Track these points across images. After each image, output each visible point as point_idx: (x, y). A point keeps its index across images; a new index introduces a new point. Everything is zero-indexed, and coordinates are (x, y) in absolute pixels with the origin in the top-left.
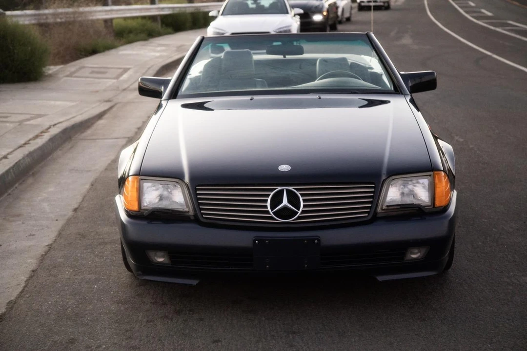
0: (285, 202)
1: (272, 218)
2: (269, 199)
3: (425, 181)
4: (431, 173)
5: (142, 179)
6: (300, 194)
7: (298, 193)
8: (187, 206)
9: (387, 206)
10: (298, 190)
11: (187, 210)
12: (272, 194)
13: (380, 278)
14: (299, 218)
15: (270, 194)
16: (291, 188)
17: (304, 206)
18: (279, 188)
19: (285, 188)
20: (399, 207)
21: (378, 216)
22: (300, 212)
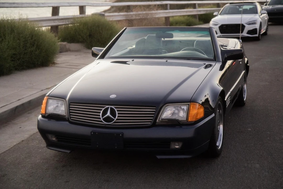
0: (108, 114)
1: (101, 121)
2: (102, 112)
3: (185, 108)
4: (189, 103)
5: (49, 98)
6: (117, 110)
7: (116, 110)
8: (66, 113)
9: (162, 119)
10: (116, 108)
11: (65, 115)
12: (103, 109)
13: (159, 157)
14: (115, 122)
15: (102, 109)
16: (113, 107)
17: (118, 117)
18: (107, 106)
19: (110, 106)
20: (167, 120)
21: (157, 124)
22: (115, 119)
